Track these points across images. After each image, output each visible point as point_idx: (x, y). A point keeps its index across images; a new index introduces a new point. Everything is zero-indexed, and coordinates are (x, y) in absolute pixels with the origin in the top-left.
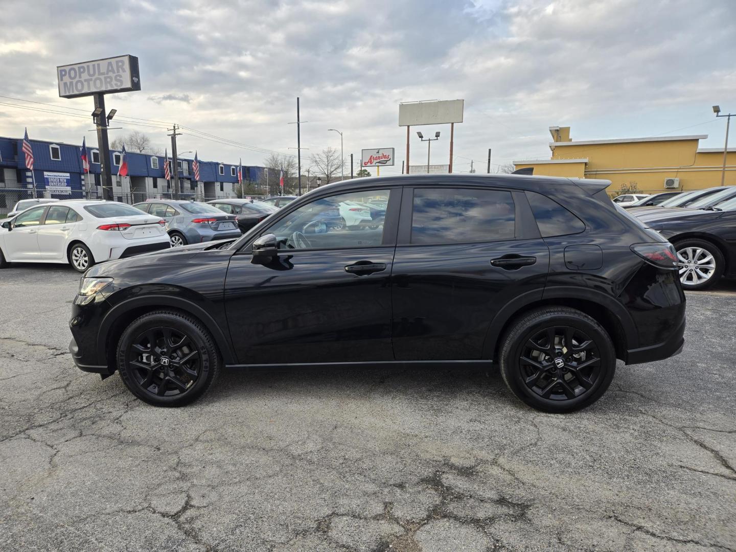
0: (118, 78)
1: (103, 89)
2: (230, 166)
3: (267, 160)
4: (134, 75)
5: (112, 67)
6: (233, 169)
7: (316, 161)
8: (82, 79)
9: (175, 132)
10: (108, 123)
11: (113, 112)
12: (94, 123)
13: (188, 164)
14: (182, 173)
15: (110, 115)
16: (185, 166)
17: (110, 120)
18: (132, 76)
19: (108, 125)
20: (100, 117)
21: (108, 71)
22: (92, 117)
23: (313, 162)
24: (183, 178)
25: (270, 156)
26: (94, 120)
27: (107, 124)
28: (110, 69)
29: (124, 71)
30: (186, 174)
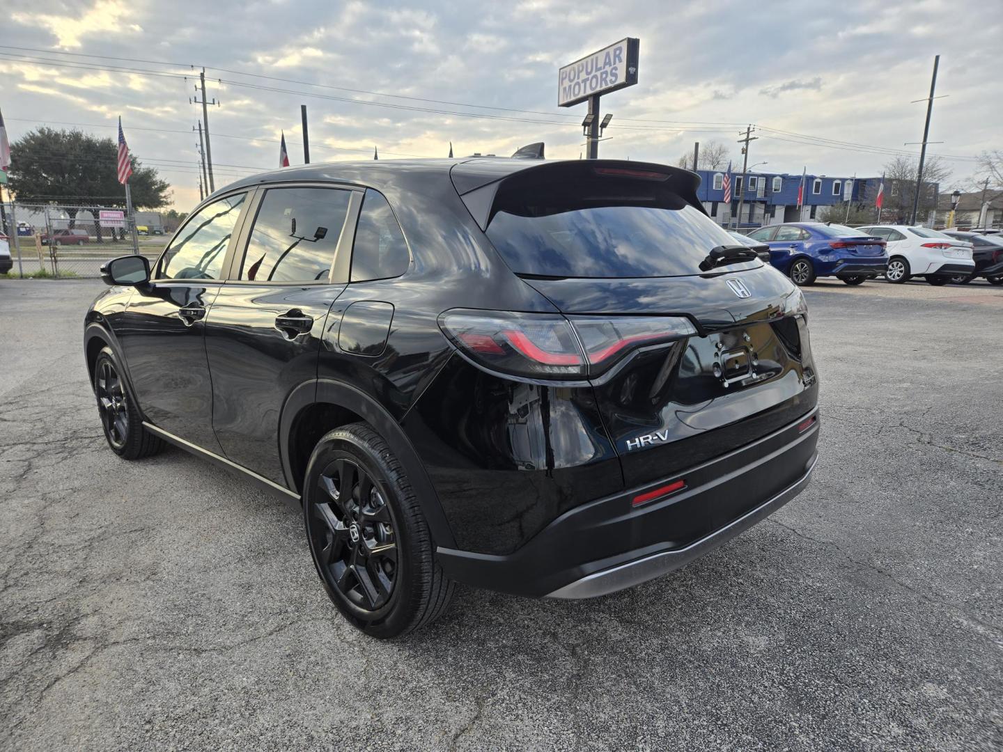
0: (614, 71)
1: (598, 89)
2: (832, 180)
3: (886, 167)
4: (632, 64)
5: (610, 59)
6: (837, 185)
7: (989, 163)
8: (580, 81)
9: (748, 137)
10: (601, 132)
11: (608, 117)
12: (584, 135)
13: (767, 181)
14: (755, 193)
15: (605, 122)
16: (761, 184)
17: (604, 129)
18: (628, 66)
19: (601, 136)
20: (591, 126)
21: (605, 64)
22: (583, 127)
23: (983, 165)
24: (755, 202)
25: (893, 160)
26: (585, 130)
27: (599, 134)
28: (607, 61)
29: (620, 61)
30: (760, 195)
